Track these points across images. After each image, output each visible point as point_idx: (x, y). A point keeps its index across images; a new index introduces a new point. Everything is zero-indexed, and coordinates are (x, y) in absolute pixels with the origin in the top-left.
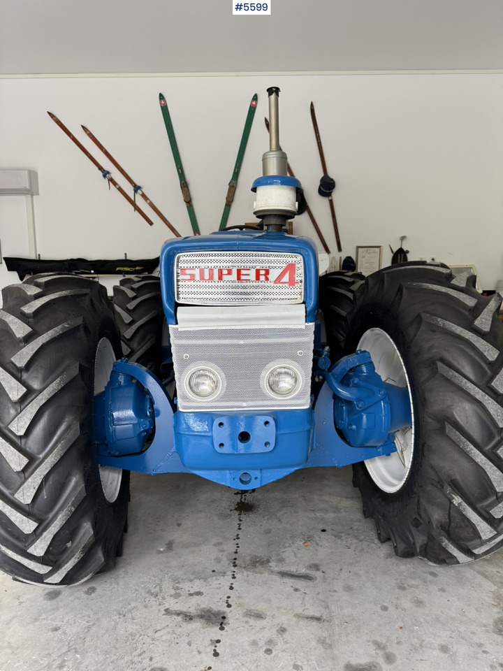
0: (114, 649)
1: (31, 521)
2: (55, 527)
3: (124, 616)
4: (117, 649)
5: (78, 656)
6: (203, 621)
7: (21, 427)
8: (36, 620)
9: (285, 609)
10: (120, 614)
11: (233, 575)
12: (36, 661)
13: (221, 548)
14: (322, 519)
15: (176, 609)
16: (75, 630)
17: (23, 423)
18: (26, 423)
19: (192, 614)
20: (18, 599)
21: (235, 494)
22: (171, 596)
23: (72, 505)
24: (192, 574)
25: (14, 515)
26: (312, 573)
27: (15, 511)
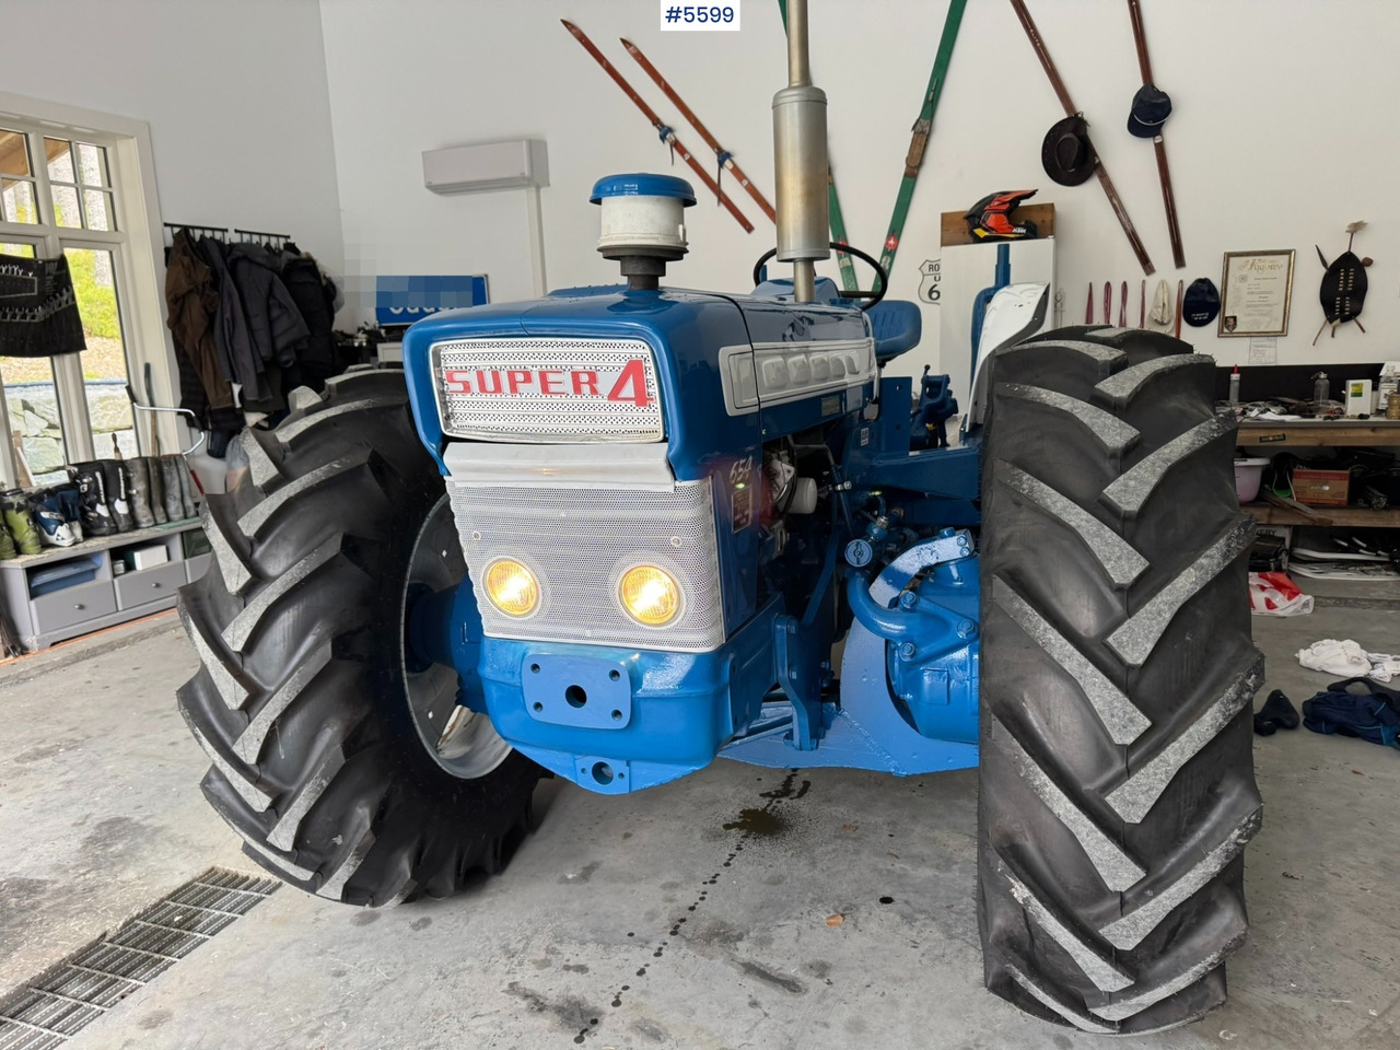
0: (398, 1028)
1: (260, 793)
2: (298, 807)
3: (445, 978)
4: (402, 1028)
5: (344, 1024)
6: (558, 1018)
7: (239, 638)
8: (321, 952)
9: (711, 1034)
10: (440, 973)
11: (660, 949)
12: (286, 1016)
13: (670, 895)
14: (900, 876)
15: (528, 987)
16: (363, 983)
17: (240, 632)
18: (245, 631)
19: (547, 1003)
20: (317, 913)
21: (762, 795)
22: (535, 962)
23: (323, 776)
24: (591, 932)
25: (237, 780)
26: (805, 978)
27: (236, 773)
